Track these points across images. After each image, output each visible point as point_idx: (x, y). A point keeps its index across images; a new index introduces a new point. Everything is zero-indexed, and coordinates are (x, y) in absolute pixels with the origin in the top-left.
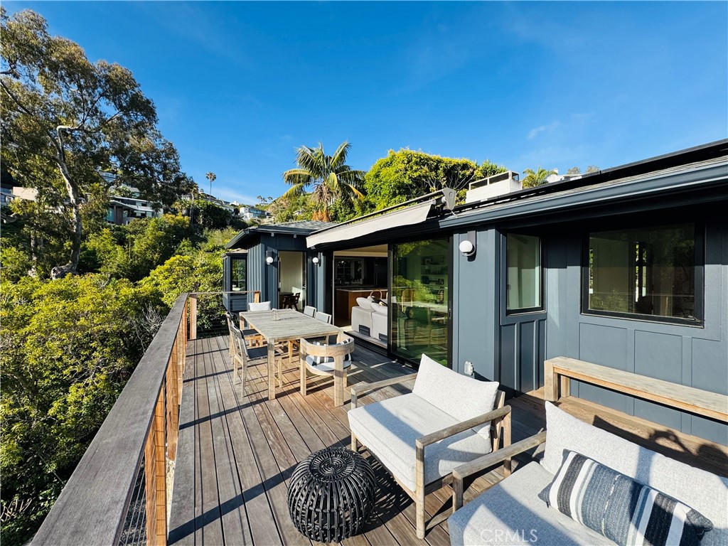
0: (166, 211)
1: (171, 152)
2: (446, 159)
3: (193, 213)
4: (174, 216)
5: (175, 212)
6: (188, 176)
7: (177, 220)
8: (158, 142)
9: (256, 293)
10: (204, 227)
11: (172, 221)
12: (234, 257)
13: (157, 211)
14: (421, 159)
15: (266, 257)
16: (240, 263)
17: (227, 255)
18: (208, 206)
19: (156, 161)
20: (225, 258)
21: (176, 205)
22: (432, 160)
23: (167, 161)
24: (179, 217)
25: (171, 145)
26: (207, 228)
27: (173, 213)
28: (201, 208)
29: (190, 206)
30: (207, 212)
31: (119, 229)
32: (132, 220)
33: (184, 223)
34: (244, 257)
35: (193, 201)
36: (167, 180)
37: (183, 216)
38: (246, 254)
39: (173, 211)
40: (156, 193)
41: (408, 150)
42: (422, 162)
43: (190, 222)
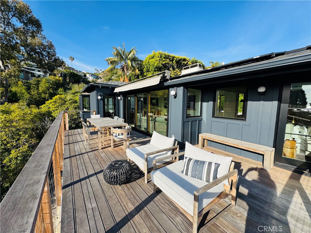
0: (50, 75)
1: (51, 46)
2: (177, 56)
3: (64, 76)
4: (54, 77)
5: (55, 75)
6: (60, 58)
7: (56, 79)
8: (44, 41)
9: (94, 111)
10: (70, 83)
11: (54, 79)
12: (84, 96)
13: (46, 74)
14: (166, 56)
15: (98, 96)
16: (87, 99)
17: (81, 95)
18: (71, 73)
19: (44, 50)
20: (80, 97)
21: (55, 72)
22: (171, 56)
23: (50, 51)
24: (57, 78)
25: (51, 42)
26: (71, 83)
27: (54, 76)
28: (68, 74)
29: (62, 72)
30: (71, 75)
31: (27, 83)
32: (34, 78)
33: (60, 80)
34: (89, 96)
35: (63, 70)
36: (50, 60)
37: (59, 77)
38: (89, 95)
39: (54, 74)
40: (45, 66)
41: (161, 52)
42: (167, 57)
43: (63, 80)
